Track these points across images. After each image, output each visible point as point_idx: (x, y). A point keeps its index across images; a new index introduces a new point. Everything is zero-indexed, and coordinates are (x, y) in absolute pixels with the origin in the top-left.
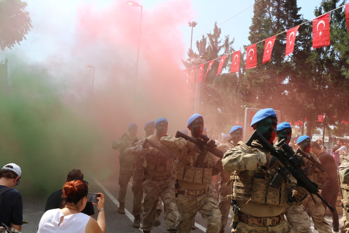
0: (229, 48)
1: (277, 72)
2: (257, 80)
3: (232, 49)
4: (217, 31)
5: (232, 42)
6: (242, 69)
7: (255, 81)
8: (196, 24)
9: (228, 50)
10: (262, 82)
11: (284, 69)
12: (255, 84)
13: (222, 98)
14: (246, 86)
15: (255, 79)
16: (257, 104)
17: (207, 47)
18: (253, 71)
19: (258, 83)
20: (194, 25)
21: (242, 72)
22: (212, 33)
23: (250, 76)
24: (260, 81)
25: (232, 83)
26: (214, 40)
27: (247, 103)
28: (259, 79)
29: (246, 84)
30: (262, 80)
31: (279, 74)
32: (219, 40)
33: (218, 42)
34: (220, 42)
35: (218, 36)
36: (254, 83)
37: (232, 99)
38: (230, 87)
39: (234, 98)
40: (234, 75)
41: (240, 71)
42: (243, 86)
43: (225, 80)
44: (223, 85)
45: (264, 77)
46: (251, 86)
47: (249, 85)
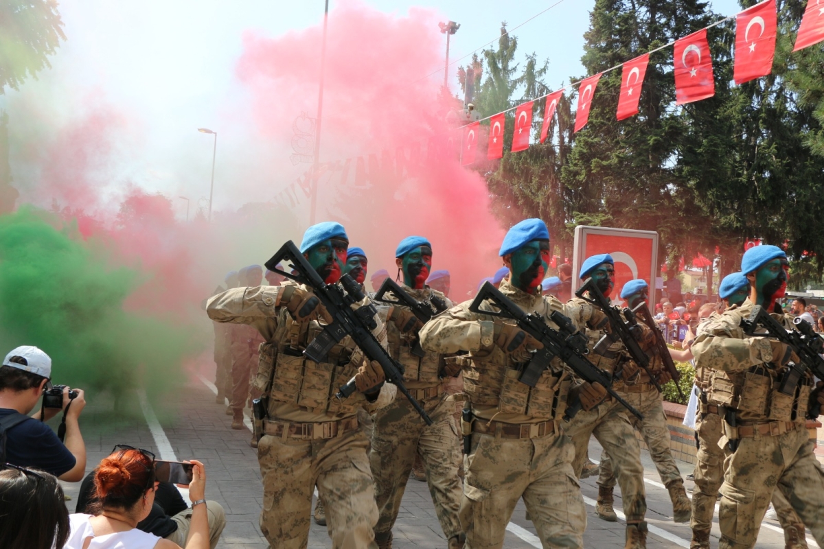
0: (537, 85)
1: (650, 140)
2: (602, 160)
3: (544, 86)
4: (508, 45)
5: (544, 70)
6: (566, 134)
7: (598, 162)
8: (457, 28)
9: (534, 89)
10: (615, 164)
11: (666, 134)
12: (599, 169)
13: (519, 203)
14: (576, 173)
15: (598, 158)
16: (603, 216)
17: (483, 81)
18: (592, 139)
20: (453, 28)
21: (567, 140)
22: (497, 48)
23: (585, 151)
24: (609, 162)
25: (544, 168)
26: (500, 66)
27: (578, 215)
28: (607, 158)
29: (576, 168)
30: (615, 160)
31: (654, 144)
32: (511, 65)
33: (510, 71)
34: (515, 69)
35: (511, 56)
36: (596, 167)
37: (543, 204)
38: (540, 176)
39: (548, 203)
40: (547, 148)
41: (562, 138)
42: (570, 175)
43: (527, 159)
44: (522, 172)
45: (619, 154)
46: (589, 174)
47: (583, 172)
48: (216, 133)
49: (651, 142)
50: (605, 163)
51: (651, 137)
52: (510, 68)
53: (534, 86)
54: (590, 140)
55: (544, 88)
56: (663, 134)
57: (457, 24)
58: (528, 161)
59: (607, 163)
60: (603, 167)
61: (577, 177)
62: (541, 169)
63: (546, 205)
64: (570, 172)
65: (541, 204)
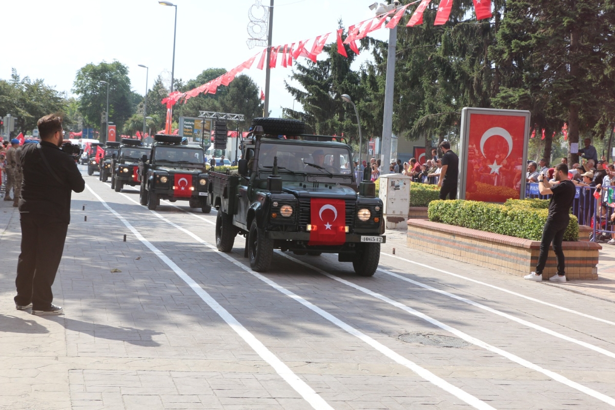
1: (564, 22)
2: (522, 41)
6: (501, 12)
7: (517, 43)
10: (534, 44)
11: (580, 15)
12: (519, 49)
13: (457, 78)
14: (502, 52)
15: (519, 39)
16: (523, 91)
18: (515, 21)
19: (523, 46)
23: (508, 32)
24: (528, 42)
25: (477, 46)
27: (503, 90)
28: (527, 38)
29: (501, 47)
30: (533, 41)
31: (568, 26)
36: (516, 47)
37: (477, 79)
38: (473, 53)
39: (482, 78)
40: (482, 26)
41: (498, 15)
42: (495, 54)
43: (462, 37)
44: (460, 49)
45: (537, 35)
46: (511, 54)
47: (507, 50)
48: (176, 6)
49: (565, 24)
50: (523, 43)
51: (566, 19)
54: (513, 22)
56: (577, 16)
58: (463, 39)
59: (526, 43)
60: (522, 48)
61: (503, 55)
62: (475, 47)
63: (479, 80)
64: (496, 51)
65: (475, 79)
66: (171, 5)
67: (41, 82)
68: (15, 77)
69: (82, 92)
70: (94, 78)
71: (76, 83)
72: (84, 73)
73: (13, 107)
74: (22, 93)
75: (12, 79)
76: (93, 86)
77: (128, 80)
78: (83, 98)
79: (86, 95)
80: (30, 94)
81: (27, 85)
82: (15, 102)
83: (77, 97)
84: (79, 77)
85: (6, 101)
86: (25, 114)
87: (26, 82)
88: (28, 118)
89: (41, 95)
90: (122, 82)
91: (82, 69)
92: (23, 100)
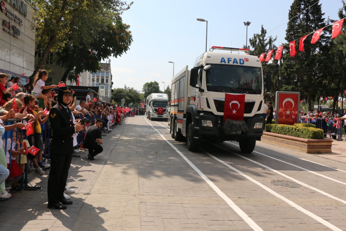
0: (272, 46)
2: (291, 69)
3: (275, 46)
4: (264, 32)
5: (275, 39)
6: (282, 60)
8: (250, 24)
9: (271, 47)
14: (284, 73)
16: (292, 86)
17: (257, 43)
19: (292, 71)
20: (248, 24)
21: (282, 62)
22: (260, 33)
23: (286, 67)
26: (262, 39)
27: (285, 86)
29: (284, 72)
30: (295, 69)
32: (265, 38)
33: (265, 40)
34: (266, 40)
35: (265, 36)
36: (289, 71)
37: (275, 83)
40: (276, 65)
41: (281, 62)
45: (296, 67)
46: (287, 74)
47: (286, 73)
48: (174, 63)
49: (306, 64)
50: (292, 70)
52: (265, 39)
53: (271, 46)
54: (287, 63)
55: (274, 46)
56: (310, 61)
57: (250, 22)
58: (270, 70)
60: (291, 72)
61: (284, 74)
63: (276, 83)
64: (282, 73)
65: (274, 83)
66: (172, 62)
67: (133, 88)
68: (126, 87)
69: (145, 91)
70: (148, 87)
71: (143, 88)
72: (145, 85)
73: (125, 96)
74: (127, 92)
75: (124, 88)
76: (148, 89)
77: (159, 87)
78: (145, 93)
79: (146, 92)
80: (129, 92)
81: (129, 90)
82: (125, 95)
83: (143, 93)
84: (144, 86)
85: (123, 95)
86: (128, 98)
87: (128, 89)
88: (129, 99)
89: (133, 92)
90: (157, 88)
91: (145, 84)
92: (127, 94)
